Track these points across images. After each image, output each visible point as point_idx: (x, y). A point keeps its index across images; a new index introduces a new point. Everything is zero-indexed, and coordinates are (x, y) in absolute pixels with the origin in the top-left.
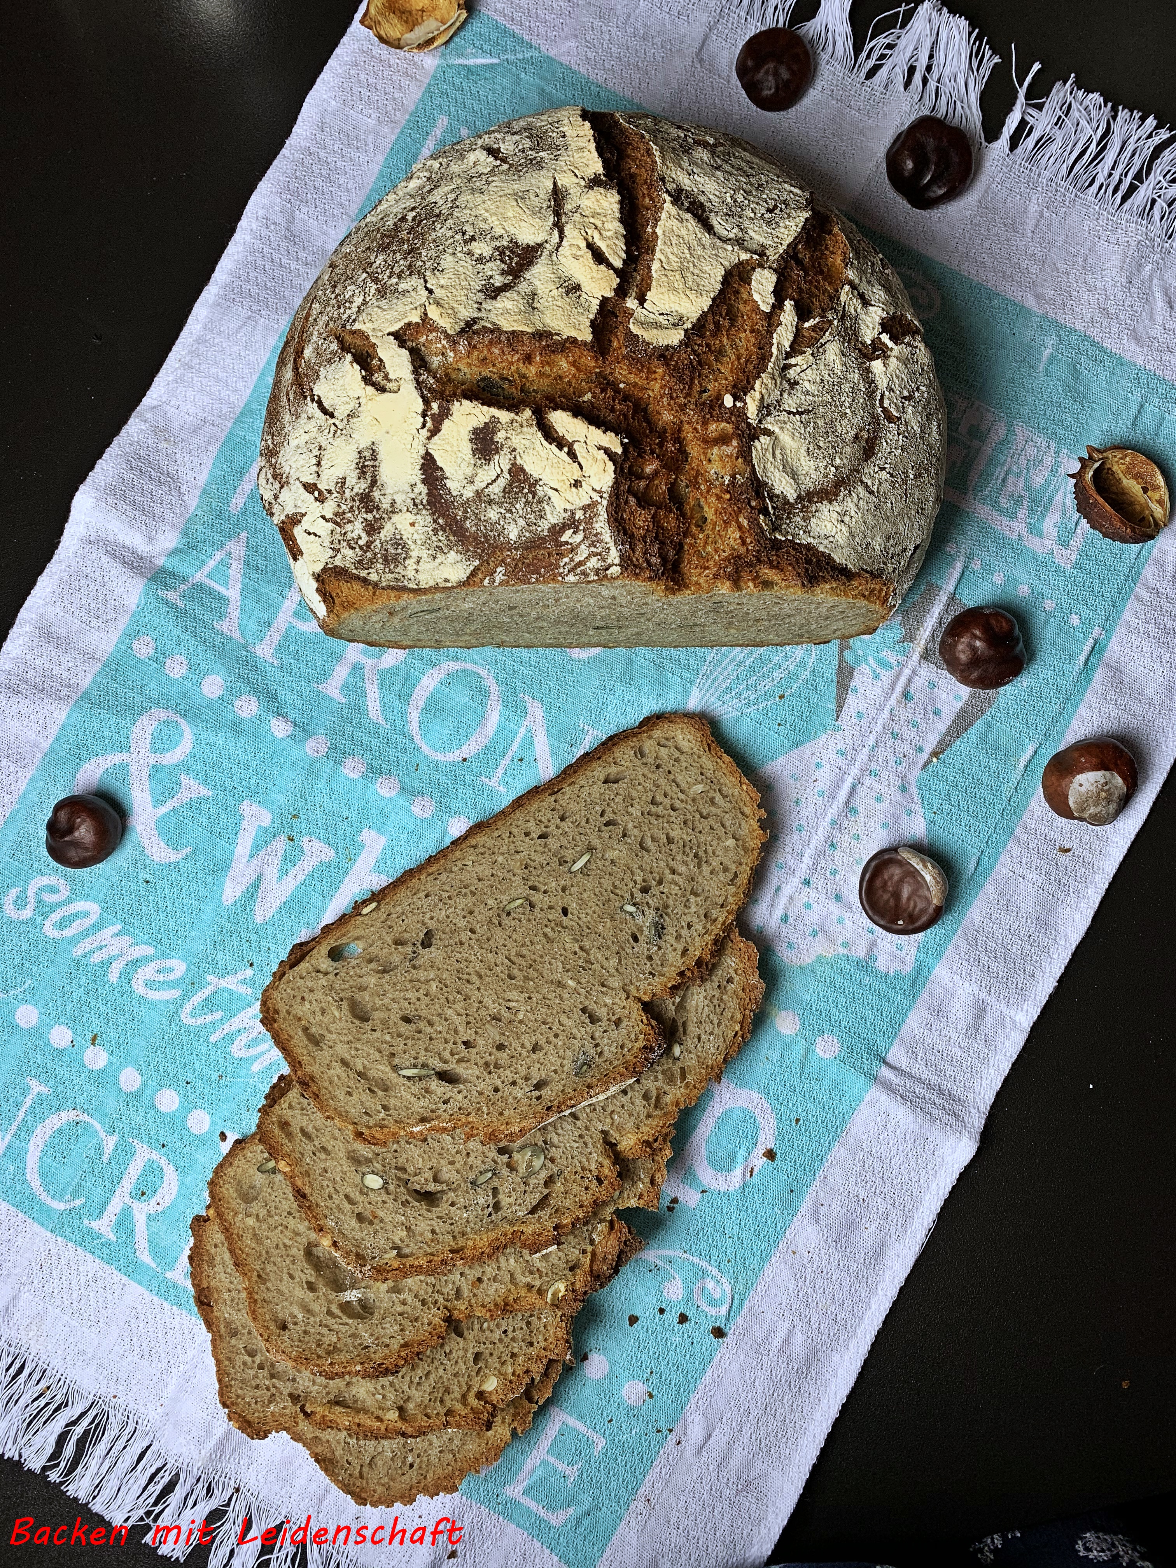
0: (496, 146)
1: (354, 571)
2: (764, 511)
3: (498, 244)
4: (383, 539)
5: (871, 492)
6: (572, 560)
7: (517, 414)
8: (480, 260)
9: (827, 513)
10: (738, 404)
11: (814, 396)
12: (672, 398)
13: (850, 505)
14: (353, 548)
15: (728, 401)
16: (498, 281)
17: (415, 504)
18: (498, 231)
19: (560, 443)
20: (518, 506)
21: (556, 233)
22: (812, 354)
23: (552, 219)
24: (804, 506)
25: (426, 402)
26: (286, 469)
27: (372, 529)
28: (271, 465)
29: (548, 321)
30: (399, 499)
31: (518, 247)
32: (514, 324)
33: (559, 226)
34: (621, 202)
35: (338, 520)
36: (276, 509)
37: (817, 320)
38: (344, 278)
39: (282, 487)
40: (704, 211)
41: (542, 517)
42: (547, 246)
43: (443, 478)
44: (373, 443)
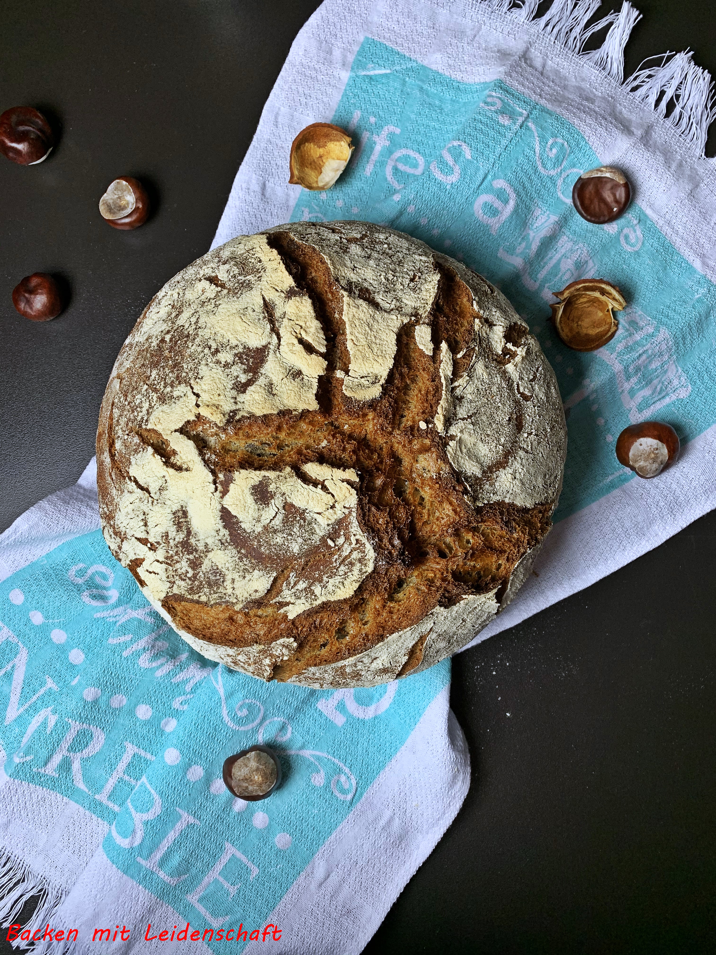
0: (214, 275)
1: (189, 597)
2: (465, 492)
3: (237, 352)
4: (205, 571)
5: (527, 452)
6: (340, 556)
7: (281, 471)
8: (227, 365)
9: (503, 476)
10: (430, 426)
11: (475, 402)
12: (382, 429)
13: (517, 465)
14: (184, 580)
15: (423, 425)
16: (243, 378)
17: (222, 544)
18: (234, 342)
19: (315, 483)
20: (295, 530)
21: (274, 336)
22: (468, 376)
23: (269, 326)
24: (488, 477)
25: (213, 472)
26: (123, 529)
27: (195, 565)
28: (111, 526)
29: (286, 402)
30: (210, 541)
31: (250, 351)
32: (263, 410)
33: (275, 330)
34: (314, 304)
35: (169, 561)
36: (121, 556)
37: (465, 351)
38: (131, 389)
39: (122, 541)
40: (370, 294)
41: (313, 533)
42: (271, 347)
43: (238, 522)
44: (182, 506)
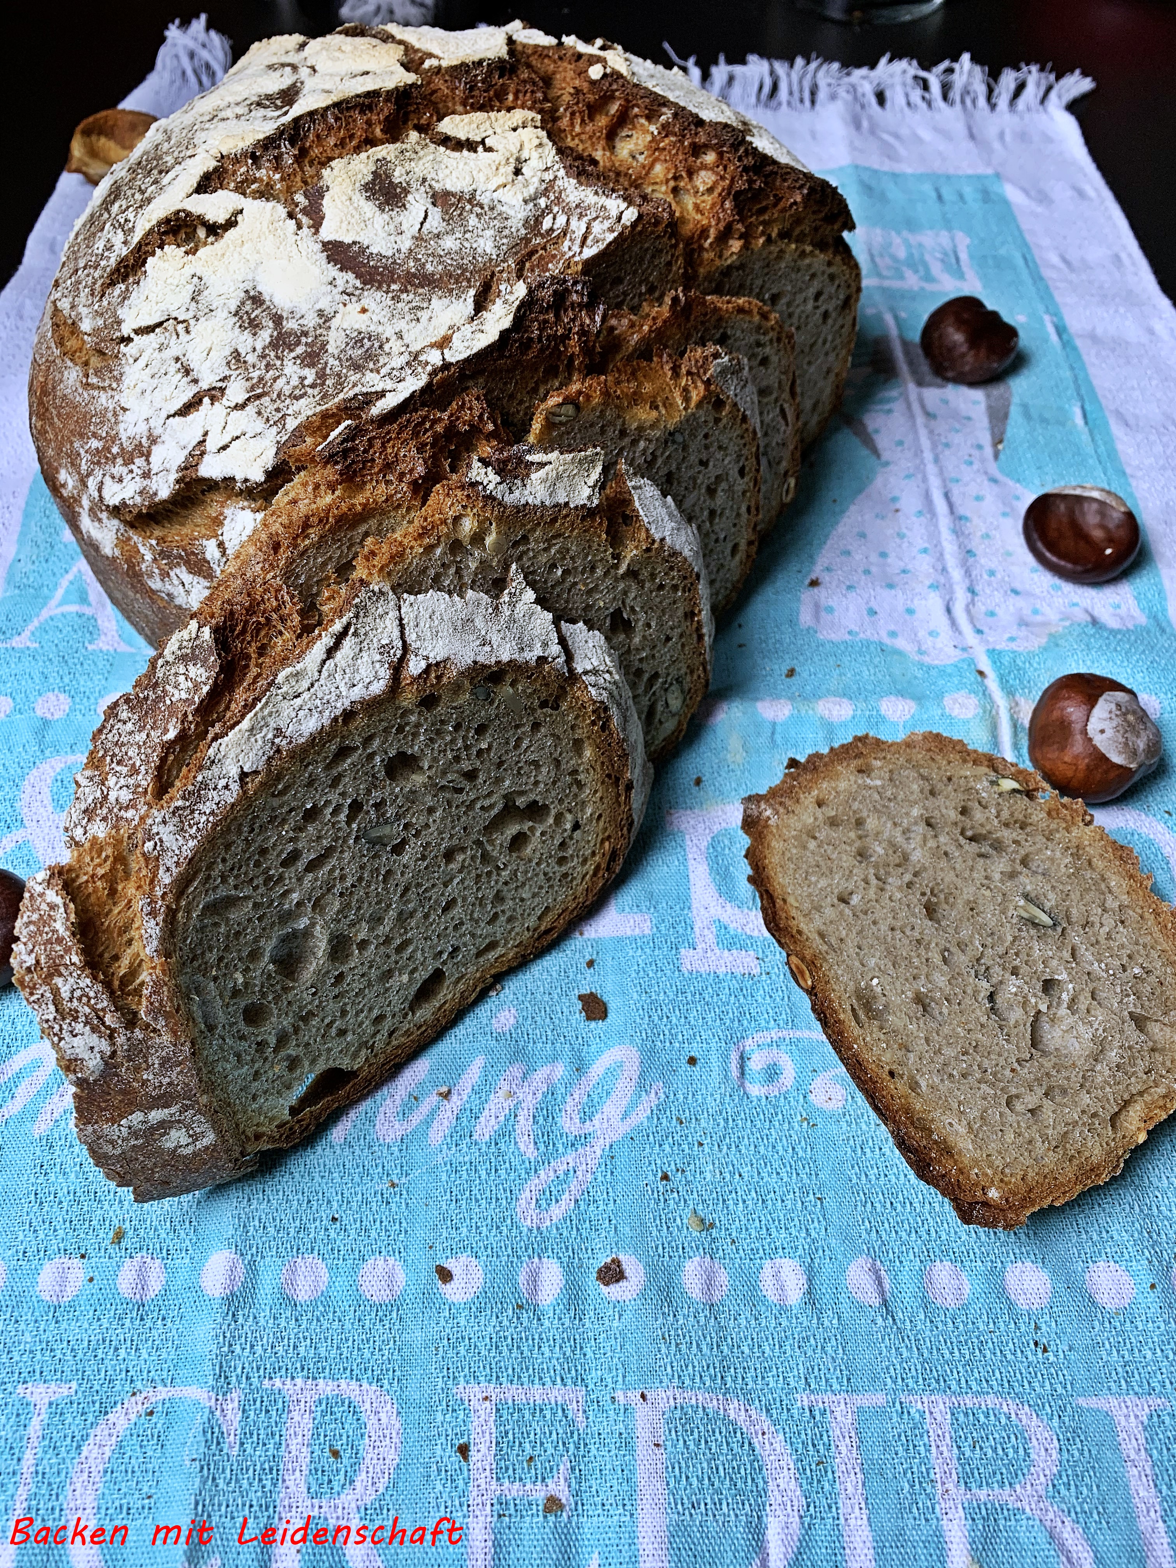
6: (572, 240)
7: (402, 142)
14: (302, 395)
17: (349, 294)
30: (324, 304)
31: (271, 95)
35: (258, 391)
41: (506, 219)
43: (363, 250)
44: (247, 292)
